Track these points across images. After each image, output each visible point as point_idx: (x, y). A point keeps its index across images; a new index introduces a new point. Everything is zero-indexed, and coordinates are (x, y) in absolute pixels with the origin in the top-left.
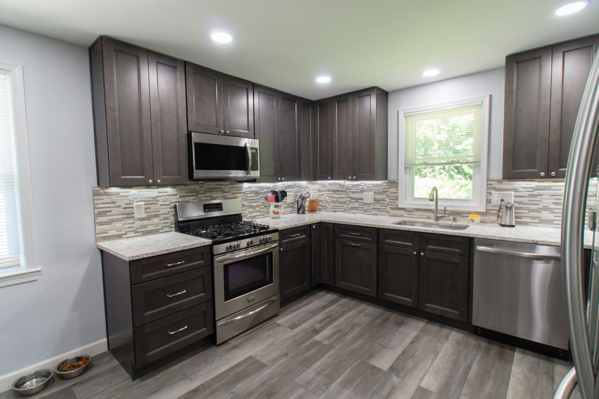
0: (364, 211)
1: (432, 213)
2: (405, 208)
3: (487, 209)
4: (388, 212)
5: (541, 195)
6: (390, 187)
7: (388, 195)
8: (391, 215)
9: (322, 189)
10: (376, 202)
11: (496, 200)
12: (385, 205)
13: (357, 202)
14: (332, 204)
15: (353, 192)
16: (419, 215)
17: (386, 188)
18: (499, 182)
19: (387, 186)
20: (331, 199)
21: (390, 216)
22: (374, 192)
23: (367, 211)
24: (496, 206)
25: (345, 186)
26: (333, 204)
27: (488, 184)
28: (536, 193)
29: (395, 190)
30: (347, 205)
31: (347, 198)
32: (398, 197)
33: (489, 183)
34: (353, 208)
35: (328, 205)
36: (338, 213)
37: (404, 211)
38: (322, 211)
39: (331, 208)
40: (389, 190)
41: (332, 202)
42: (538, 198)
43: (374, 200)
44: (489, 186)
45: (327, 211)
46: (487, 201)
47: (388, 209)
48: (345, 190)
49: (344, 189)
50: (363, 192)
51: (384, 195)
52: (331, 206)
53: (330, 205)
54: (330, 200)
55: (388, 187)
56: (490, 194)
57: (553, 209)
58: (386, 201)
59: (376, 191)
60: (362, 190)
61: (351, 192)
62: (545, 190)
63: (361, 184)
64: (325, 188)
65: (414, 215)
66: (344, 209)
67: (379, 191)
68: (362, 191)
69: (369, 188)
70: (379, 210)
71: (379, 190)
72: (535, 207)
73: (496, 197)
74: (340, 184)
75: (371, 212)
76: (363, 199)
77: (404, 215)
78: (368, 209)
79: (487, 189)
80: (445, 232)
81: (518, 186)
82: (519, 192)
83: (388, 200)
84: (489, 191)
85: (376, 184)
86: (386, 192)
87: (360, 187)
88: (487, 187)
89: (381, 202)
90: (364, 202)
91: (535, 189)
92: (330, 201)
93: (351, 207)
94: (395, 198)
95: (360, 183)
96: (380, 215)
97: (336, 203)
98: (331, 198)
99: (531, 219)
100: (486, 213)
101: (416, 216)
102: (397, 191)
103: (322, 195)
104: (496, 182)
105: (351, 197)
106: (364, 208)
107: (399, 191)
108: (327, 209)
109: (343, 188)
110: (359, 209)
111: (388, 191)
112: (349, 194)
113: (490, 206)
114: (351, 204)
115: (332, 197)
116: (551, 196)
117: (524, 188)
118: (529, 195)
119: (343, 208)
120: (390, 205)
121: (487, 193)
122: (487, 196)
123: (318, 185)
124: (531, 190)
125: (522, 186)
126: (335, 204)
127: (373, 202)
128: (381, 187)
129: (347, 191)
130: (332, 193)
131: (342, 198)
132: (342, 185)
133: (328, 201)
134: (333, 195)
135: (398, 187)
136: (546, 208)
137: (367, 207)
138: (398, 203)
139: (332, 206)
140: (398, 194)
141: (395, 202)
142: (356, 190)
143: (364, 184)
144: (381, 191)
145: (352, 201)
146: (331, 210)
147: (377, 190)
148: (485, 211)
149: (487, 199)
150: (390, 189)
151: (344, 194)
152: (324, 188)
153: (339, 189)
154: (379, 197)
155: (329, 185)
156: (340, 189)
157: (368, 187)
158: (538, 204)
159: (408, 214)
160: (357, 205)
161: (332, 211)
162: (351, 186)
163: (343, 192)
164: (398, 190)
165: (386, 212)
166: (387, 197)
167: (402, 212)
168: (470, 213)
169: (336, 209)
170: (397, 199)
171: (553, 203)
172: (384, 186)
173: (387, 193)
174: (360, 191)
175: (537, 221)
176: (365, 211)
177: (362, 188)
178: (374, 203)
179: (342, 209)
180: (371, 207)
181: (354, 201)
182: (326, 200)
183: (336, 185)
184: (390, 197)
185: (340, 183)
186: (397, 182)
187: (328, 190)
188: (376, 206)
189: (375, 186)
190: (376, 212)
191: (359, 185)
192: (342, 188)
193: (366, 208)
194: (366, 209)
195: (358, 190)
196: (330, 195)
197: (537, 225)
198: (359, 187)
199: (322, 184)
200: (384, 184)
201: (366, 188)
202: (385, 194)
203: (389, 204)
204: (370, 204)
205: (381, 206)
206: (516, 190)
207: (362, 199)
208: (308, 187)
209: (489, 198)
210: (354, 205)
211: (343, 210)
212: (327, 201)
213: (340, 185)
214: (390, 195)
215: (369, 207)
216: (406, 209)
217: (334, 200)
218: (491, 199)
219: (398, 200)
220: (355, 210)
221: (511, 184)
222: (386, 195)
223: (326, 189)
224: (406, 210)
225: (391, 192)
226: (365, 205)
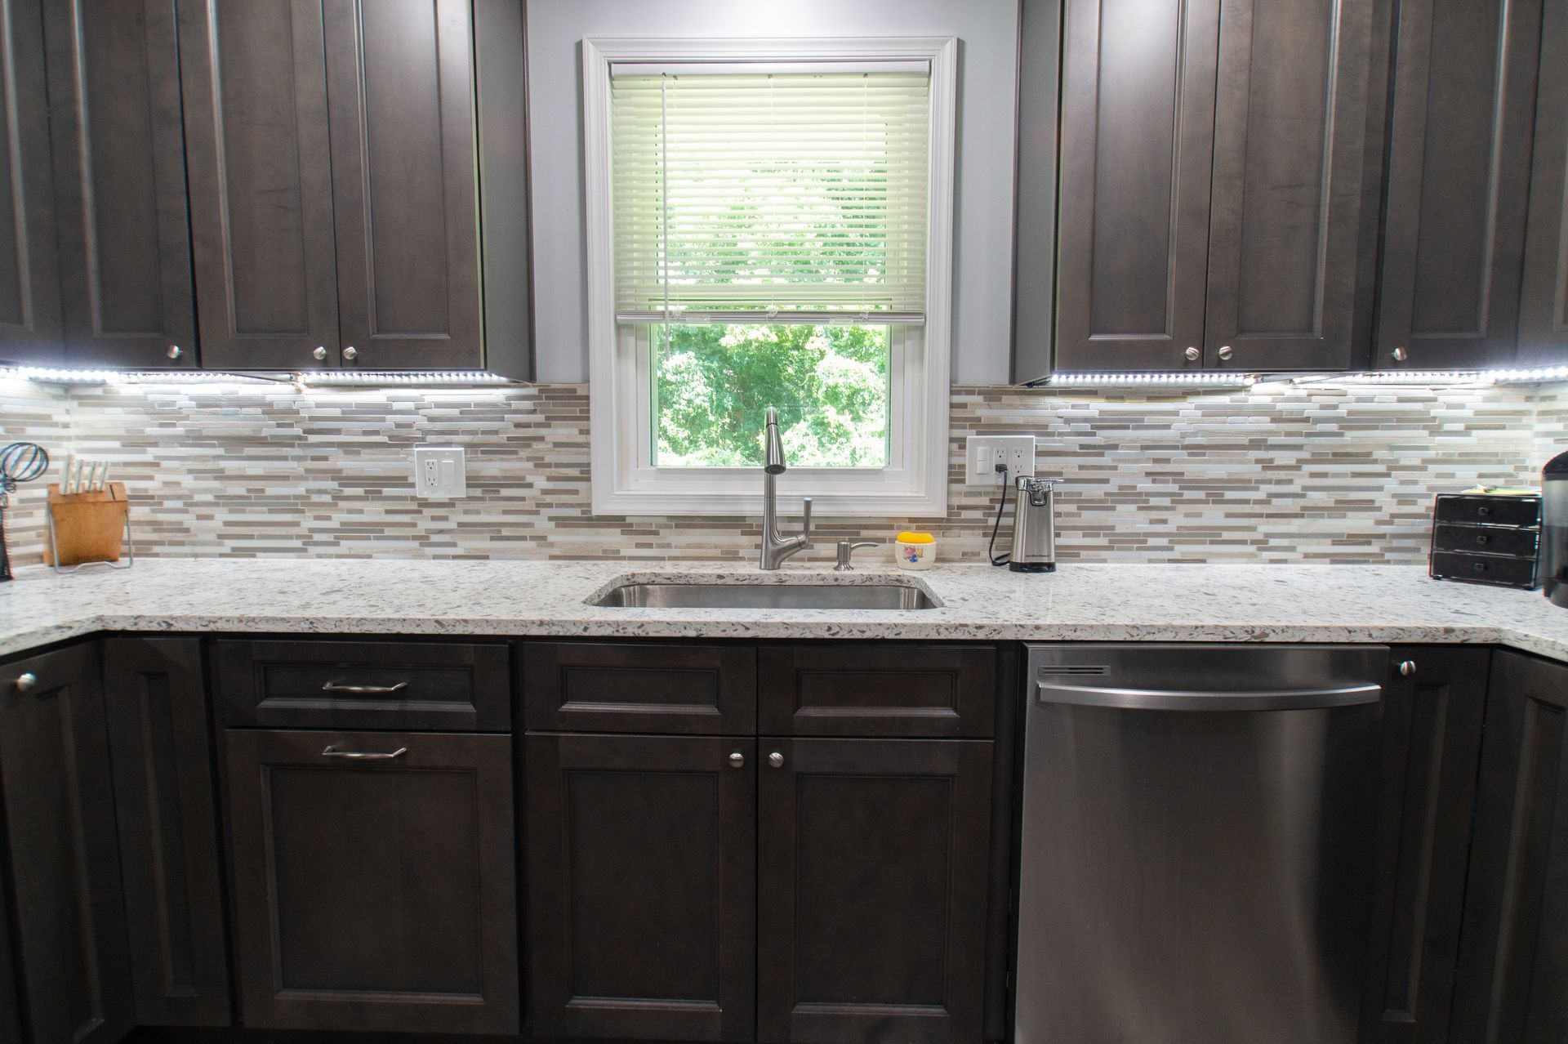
0: (415, 544)
1: (743, 533)
2: (623, 518)
3: (949, 507)
4: (544, 538)
5: (1115, 447)
6: (547, 418)
7: (542, 458)
8: (556, 552)
9: (153, 431)
10: (478, 492)
11: (980, 467)
12: (529, 505)
13: (373, 495)
14: (222, 515)
15: (350, 448)
16: (688, 546)
17: (527, 425)
18: (992, 395)
19: (533, 412)
20: (216, 484)
21: (552, 558)
22: (467, 445)
23: (434, 538)
24: (979, 494)
25: (297, 412)
26: (231, 511)
27: (952, 406)
28: (1101, 438)
29: (576, 431)
30: (317, 518)
31: (315, 479)
32: (589, 465)
33: (957, 399)
34: (352, 530)
35: (200, 517)
36: (263, 561)
37: (618, 530)
38: (157, 555)
39: (220, 537)
40: (542, 432)
41: (222, 500)
42: (1106, 459)
43: (468, 486)
44: (958, 413)
45: (196, 556)
46: (950, 474)
47: (542, 524)
48: (299, 438)
49: (297, 431)
50: (410, 446)
51: (520, 459)
52: (217, 523)
53: (210, 517)
54: (207, 491)
55: (539, 418)
56: (961, 443)
57: (1149, 494)
58: (530, 485)
59: (479, 439)
60: (403, 432)
61: (340, 445)
62: (1127, 428)
63: (396, 406)
64: (173, 425)
65: (668, 546)
66: (298, 537)
67: (493, 439)
68: (401, 441)
69: (438, 426)
70: (495, 532)
71: (496, 432)
72: (1096, 491)
73: (980, 456)
74: (271, 404)
75: (454, 545)
76: (410, 480)
77: (621, 552)
78: (441, 532)
79: (951, 427)
80: (889, 627)
81: (1049, 412)
82: (1052, 434)
83: (540, 482)
84: (957, 433)
85: (477, 405)
86: (527, 441)
87: (391, 419)
88: (951, 419)
89: (505, 492)
90: (413, 498)
91: (1099, 424)
92: (210, 498)
93: (342, 524)
94: (574, 472)
95: (389, 399)
96: (503, 555)
97: (252, 505)
98: (216, 478)
99: (1084, 536)
100: (948, 520)
102: (582, 439)
103: (157, 465)
104: (980, 399)
105: (340, 471)
106: (414, 525)
107: (595, 438)
108: (193, 544)
109: (291, 425)
110: (388, 532)
111: (541, 439)
112: (325, 458)
113: (959, 494)
114: (342, 511)
115: (220, 475)
116: (1143, 448)
117: (1068, 421)
118: (1082, 447)
119: (293, 531)
120: (550, 505)
121: (952, 440)
122: (950, 454)
123: (120, 410)
124: (1087, 427)
125: (1061, 412)
126: (244, 512)
127: (461, 492)
128: (502, 419)
129: (312, 439)
130: (220, 451)
131: (285, 478)
132: (282, 406)
133: (198, 498)
134: (230, 466)
135: (588, 419)
136: (1127, 495)
137: (433, 518)
138: (590, 497)
139: (227, 524)
140: (589, 453)
141: (576, 492)
142: (365, 433)
143: (411, 405)
144: (502, 438)
145: (348, 491)
146: (219, 544)
147: (484, 432)
148: (944, 514)
149: (951, 466)
150: (549, 426)
151: (295, 458)
152: (162, 425)
153: (265, 432)
154: (493, 468)
155: (200, 406)
156: (269, 430)
157: (431, 419)
158: (1106, 481)
159: (638, 546)
160: (373, 512)
161: (228, 551)
162: (337, 412)
163: (292, 446)
164: (587, 432)
165: (533, 538)
166: (536, 466)
167: (611, 537)
168: (889, 524)
169: (251, 537)
170: (585, 475)
171: (1148, 474)
172: (517, 412)
173: (536, 445)
174: (390, 437)
175: (1103, 541)
176: (424, 540)
177: (398, 426)
178: (470, 498)
179: (289, 537)
180: (456, 518)
181: (360, 491)
182: (186, 492)
183: (241, 407)
184: (549, 465)
185: (269, 398)
186: (580, 392)
187: (196, 438)
188: (478, 512)
189: (468, 412)
190: (483, 544)
191: (386, 410)
192: (279, 426)
193: (424, 524)
194: (427, 531)
195: (377, 433)
196: (210, 465)
197: (1104, 554)
198: (383, 420)
199: (152, 405)
200: (515, 404)
201: (420, 421)
202: (523, 453)
203: (549, 499)
204: (451, 504)
205: (506, 512)
206: (1042, 430)
207: (405, 478)
208: (44, 420)
209: (956, 461)
210: (361, 512)
211: (298, 544)
212: (191, 497)
213: (269, 409)
214: (547, 459)
215: (445, 518)
216: (628, 520)
217: (238, 489)
218: (963, 466)
219: (588, 480)
220: (369, 538)
221: (1027, 407)
222: (529, 459)
223: (179, 430)
224: (631, 525)
225: (556, 445)
226: (420, 512)
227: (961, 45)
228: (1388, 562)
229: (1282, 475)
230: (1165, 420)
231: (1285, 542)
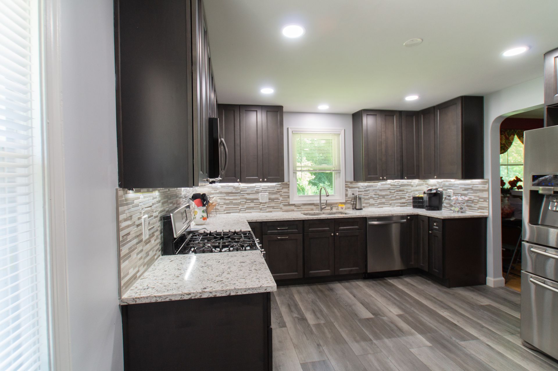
0: (259, 210)
1: (314, 206)
2: (295, 204)
3: (346, 201)
4: (282, 208)
5: (369, 190)
7: (281, 195)
8: (284, 210)
9: (213, 192)
10: (270, 201)
11: (350, 194)
12: (279, 203)
13: (253, 202)
14: (225, 206)
15: (248, 194)
16: (305, 208)
17: (279, 189)
18: (351, 183)
19: (280, 187)
20: (224, 201)
21: (283, 211)
22: (269, 193)
23: (263, 209)
24: (350, 198)
25: (239, 188)
26: (227, 206)
27: (346, 184)
28: (367, 189)
29: (287, 190)
30: (242, 206)
31: (242, 199)
32: (289, 196)
33: (346, 183)
34: (248, 208)
35: (221, 207)
36: (232, 214)
37: (294, 206)
39: (224, 210)
40: (282, 190)
41: (225, 204)
42: (368, 192)
43: (269, 200)
44: (347, 186)
45: (220, 214)
46: (346, 195)
47: (281, 206)
48: (239, 192)
49: (239, 191)
50: (259, 193)
51: (278, 195)
52: (224, 208)
53: (223, 207)
54: (223, 202)
55: (281, 188)
56: (347, 190)
57: (374, 197)
58: (279, 199)
59: (271, 192)
60: (258, 191)
61: (246, 193)
62: (370, 187)
63: (257, 186)
64: (217, 191)
65: (302, 209)
66: (238, 210)
67: (273, 192)
68: (257, 192)
69: (264, 190)
70: (273, 207)
71: (274, 190)
72: (367, 197)
73: (350, 192)
74: (235, 187)
75: (266, 210)
76: (259, 199)
77: (294, 210)
78: (264, 208)
79: (345, 188)
81: (359, 185)
82: (360, 189)
83: (281, 199)
84: (346, 189)
85: (270, 186)
86: (279, 192)
87: (256, 189)
88: (345, 187)
89: (275, 201)
90: (259, 202)
91: (367, 187)
92: (223, 203)
93: (247, 207)
94: (287, 197)
95: (255, 185)
96: (275, 211)
97: (231, 204)
98: (224, 200)
99: (366, 204)
100: (345, 203)
101: (303, 210)
102: (288, 191)
104: (349, 183)
105: (246, 198)
106: (259, 207)
107: (290, 191)
108: (219, 212)
109: (238, 190)
110: (254, 208)
111: (281, 191)
112: (244, 196)
113: (347, 198)
114: (246, 205)
115: (225, 199)
116: (373, 190)
117: (362, 186)
118: (365, 190)
119: (238, 209)
120: (283, 203)
121: (346, 190)
122: (346, 192)
123: (207, 188)
124: (365, 187)
125: (361, 185)
126: (229, 206)
127: (268, 201)
128: (275, 188)
129: (242, 192)
130: (225, 195)
131: (237, 199)
132: (237, 187)
133: (220, 203)
134: (227, 198)
135: (289, 188)
136: (371, 198)
137: (263, 205)
138: (289, 201)
139: (225, 208)
140: (289, 194)
141: (287, 200)
142: (251, 191)
143: (259, 186)
144: (275, 191)
145: (248, 201)
146: (224, 212)
147: (272, 191)
148: (345, 202)
149: (346, 194)
150: (283, 189)
151: (238, 196)
152: (214, 191)
153: (233, 191)
154: (273, 196)
155: (222, 187)
156: (234, 191)
157: (262, 189)
158: (368, 196)
159: (297, 209)
160: (252, 205)
161: (226, 213)
162: (246, 188)
163: (238, 194)
164: (289, 190)
165: (280, 208)
166: (281, 196)
167: (293, 208)
168: (336, 204)
169: (230, 210)
170: (289, 197)
171: (374, 194)
172: (277, 187)
173: (280, 192)
174: (255, 192)
175: (368, 205)
176: (261, 209)
177: (257, 190)
178: (269, 202)
179: (237, 210)
180: (266, 205)
181: (250, 201)
182: (218, 203)
183: (229, 187)
184: (283, 196)
185: (234, 186)
186: (288, 183)
187: (221, 193)
188: (270, 204)
189: (269, 187)
190: (271, 210)
191: (255, 187)
192: (236, 190)
193: (261, 207)
194: (262, 208)
195: (253, 191)
196: (223, 197)
197: (369, 207)
198: (254, 189)
199: (213, 187)
200: (277, 186)
201: (261, 189)
202: (278, 194)
203: (283, 201)
204: (266, 203)
205: (275, 204)
206: (359, 188)
207: (258, 199)
209: (346, 193)
210: (250, 205)
211: (238, 211)
212: (219, 203)
213: (234, 187)
214: (282, 195)
215: (265, 205)
217: (228, 202)
218: (347, 194)
219: (289, 198)
220: (251, 209)
221: (356, 184)
222: (279, 195)
223: (218, 191)
224: (296, 205)
225: (284, 192)
226: (260, 204)
227: (345, 130)
228: (408, 206)
229: (393, 194)
230: (376, 186)
231: (394, 204)
